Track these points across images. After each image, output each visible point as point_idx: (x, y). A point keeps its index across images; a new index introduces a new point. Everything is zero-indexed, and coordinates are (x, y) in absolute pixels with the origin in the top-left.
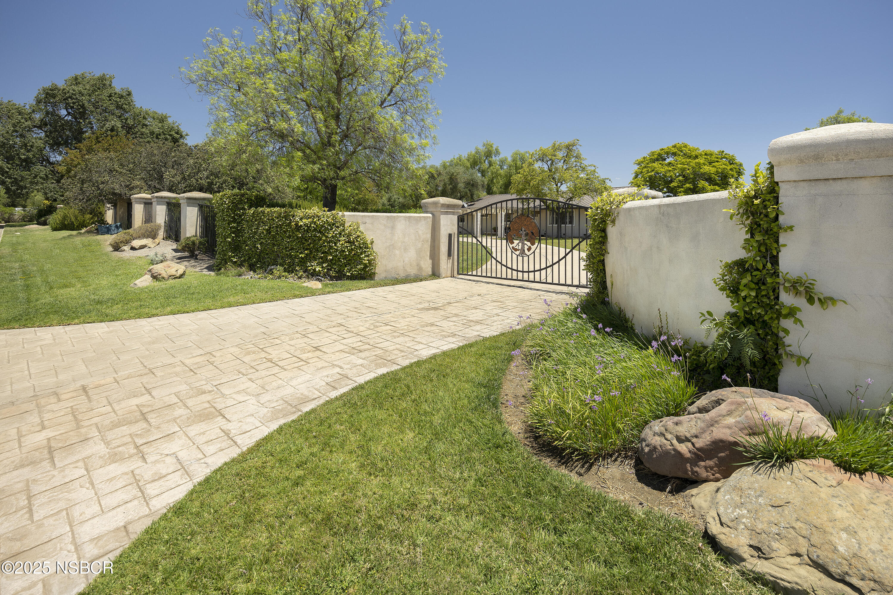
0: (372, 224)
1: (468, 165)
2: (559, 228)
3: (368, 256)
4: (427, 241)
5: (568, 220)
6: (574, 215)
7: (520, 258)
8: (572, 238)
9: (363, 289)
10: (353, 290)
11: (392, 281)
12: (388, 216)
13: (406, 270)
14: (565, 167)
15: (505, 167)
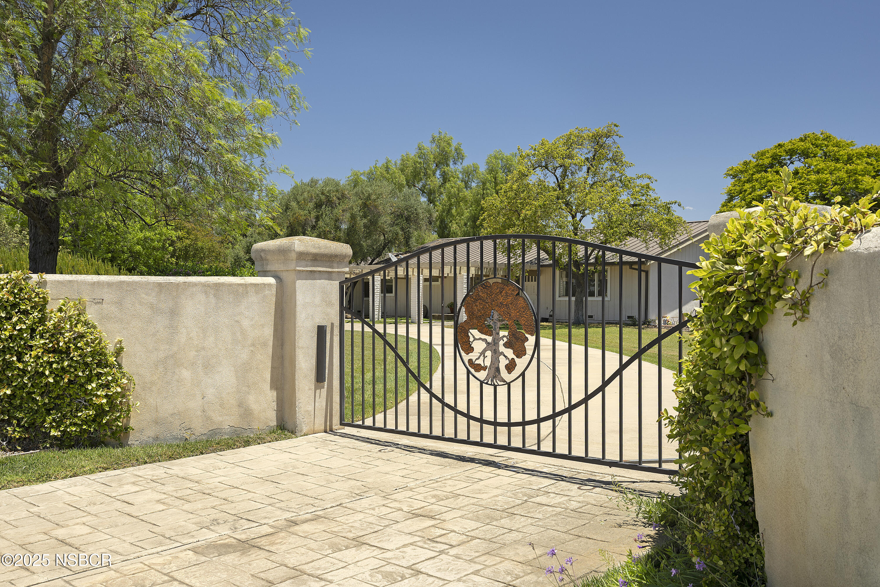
0: (119, 303)
1: (403, 179)
2: (579, 303)
3: (107, 386)
4: (265, 344)
5: (596, 289)
6: (609, 278)
7: (488, 390)
8: (603, 324)
9: (85, 473)
10: (56, 478)
11: (170, 446)
12: (160, 284)
13: (208, 418)
14: (590, 181)
15: (474, 185)
